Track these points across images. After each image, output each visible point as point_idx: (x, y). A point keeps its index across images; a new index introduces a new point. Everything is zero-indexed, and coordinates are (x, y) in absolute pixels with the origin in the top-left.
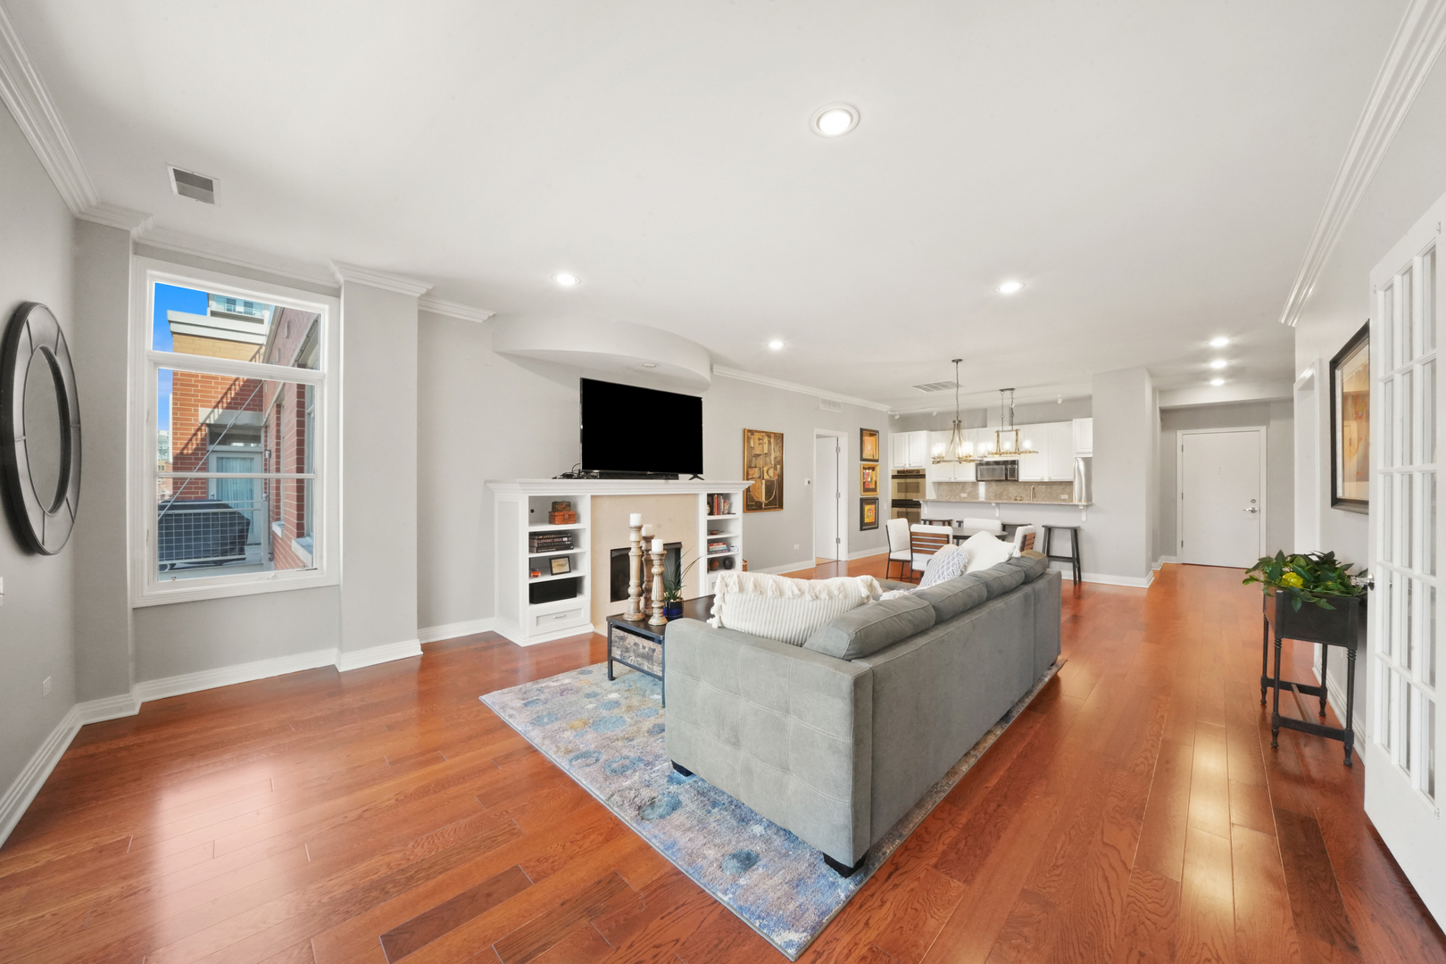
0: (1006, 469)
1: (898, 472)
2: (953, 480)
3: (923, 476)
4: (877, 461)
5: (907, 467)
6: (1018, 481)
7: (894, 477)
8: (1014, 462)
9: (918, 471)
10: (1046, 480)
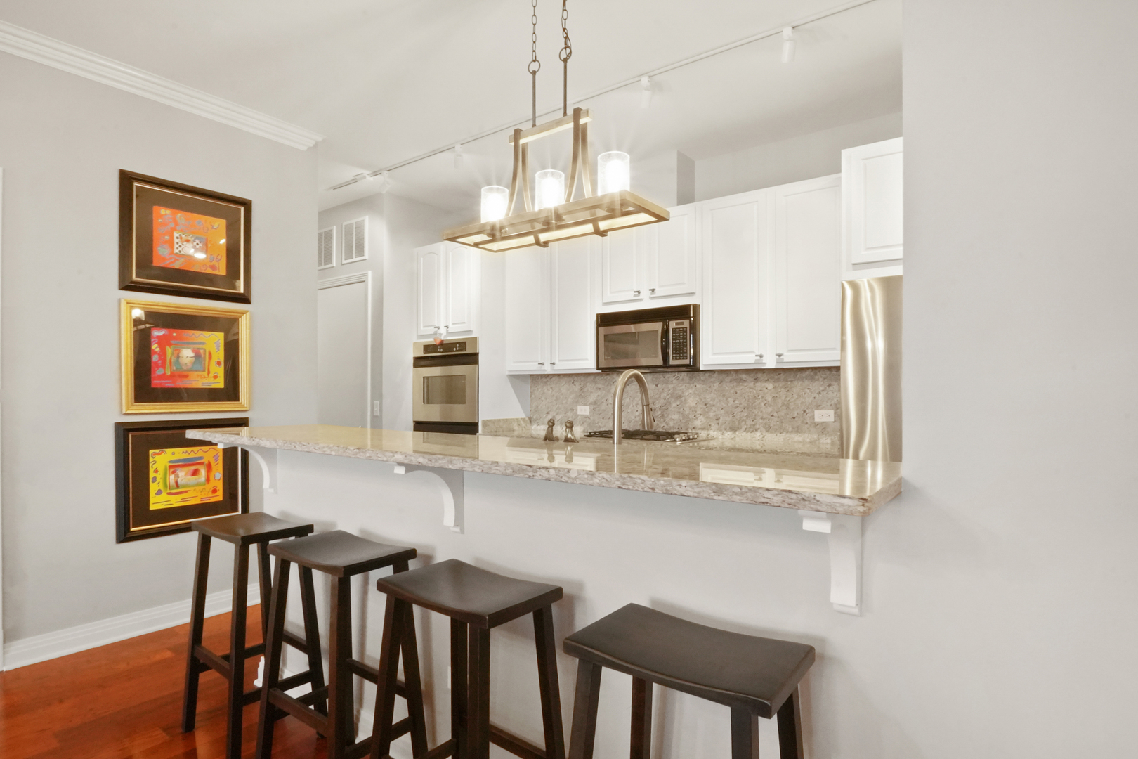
0: (665, 333)
1: (427, 348)
2: (548, 370)
3: (472, 359)
4: (244, 299)
5: (445, 336)
6: (693, 368)
7: (418, 362)
8: (681, 312)
9: (462, 344)
10: (770, 363)
